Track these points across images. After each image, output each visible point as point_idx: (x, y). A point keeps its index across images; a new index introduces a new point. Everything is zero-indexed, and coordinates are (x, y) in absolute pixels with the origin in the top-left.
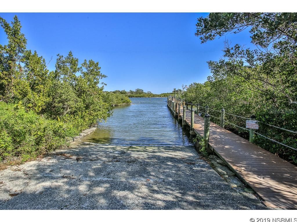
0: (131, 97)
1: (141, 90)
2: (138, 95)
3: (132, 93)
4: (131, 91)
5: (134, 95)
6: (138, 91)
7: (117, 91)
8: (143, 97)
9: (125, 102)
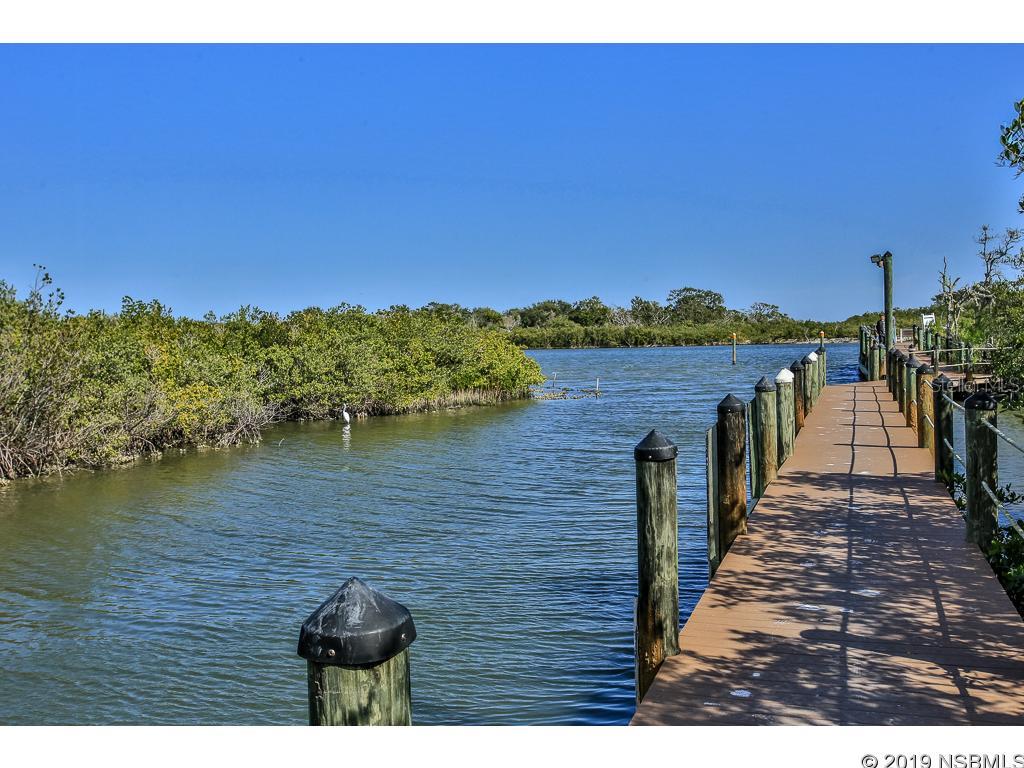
0: (638, 343)
1: (708, 294)
2: (686, 329)
3: (647, 319)
4: (637, 301)
5: (656, 331)
6: (685, 300)
7: (546, 307)
8: (713, 339)
9: (470, 379)
